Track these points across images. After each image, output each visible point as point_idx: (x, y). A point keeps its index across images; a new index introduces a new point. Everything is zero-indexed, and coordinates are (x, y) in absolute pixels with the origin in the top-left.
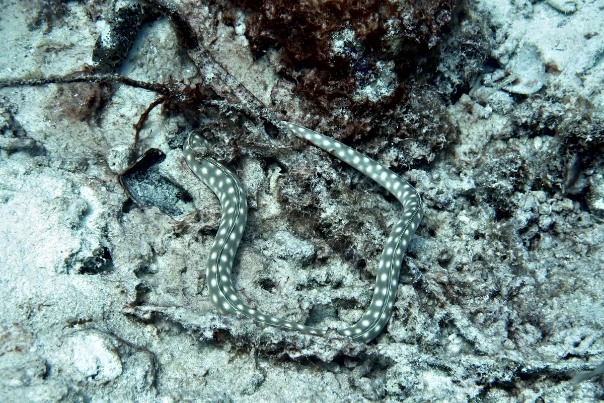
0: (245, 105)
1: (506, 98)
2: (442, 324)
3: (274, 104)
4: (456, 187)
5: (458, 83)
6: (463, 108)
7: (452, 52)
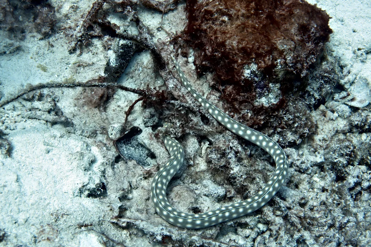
0: (190, 104)
1: (347, 109)
2: (298, 241)
4: (312, 160)
5: (318, 98)
6: (321, 113)
7: (315, 80)
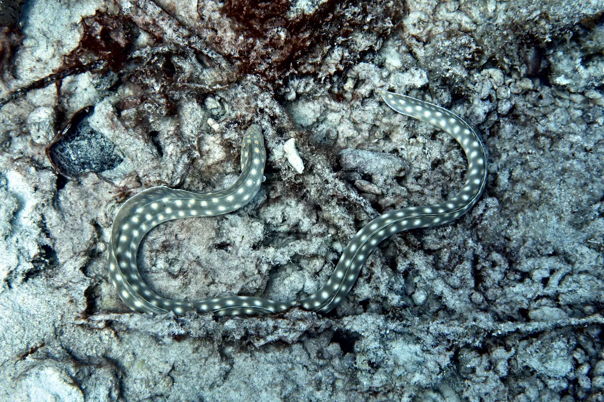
2: (406, 274)
3: (201, 18)
4: (407, 83)
